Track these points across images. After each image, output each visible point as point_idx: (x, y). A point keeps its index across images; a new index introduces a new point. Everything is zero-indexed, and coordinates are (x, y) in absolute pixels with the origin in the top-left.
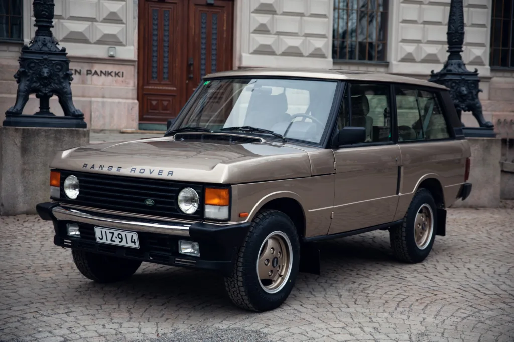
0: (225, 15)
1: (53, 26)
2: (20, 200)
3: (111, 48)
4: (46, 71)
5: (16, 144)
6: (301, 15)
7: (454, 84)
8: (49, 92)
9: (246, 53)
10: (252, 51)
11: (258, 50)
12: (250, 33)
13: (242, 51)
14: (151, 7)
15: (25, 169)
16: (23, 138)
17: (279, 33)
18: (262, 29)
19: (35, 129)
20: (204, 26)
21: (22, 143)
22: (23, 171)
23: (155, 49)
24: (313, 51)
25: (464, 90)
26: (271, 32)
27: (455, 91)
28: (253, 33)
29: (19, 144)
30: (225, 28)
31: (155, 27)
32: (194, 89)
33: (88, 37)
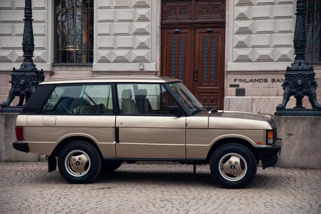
0: (220, 37)
1: (33, 56)
2: (4, 153)
3: (140, 65)
4: (22, 81)
5: (2, 123)
6: (272, 32)
7: (292, 78)
8: (24, 93)
9: (231, 62)
10: (234, 60)
11: (238, 59)
12: (233, 48)
13: (229, 61)
14: (171, 37)
15: (6, 137)
16: (6, 119)
17: (254, 47)
18: (241, 45)
19: (12, 114)
20: (206, 46)
21: (5, 122)
22: (5, 138)
23: (174, 63)
24: (280, 58)
25: (300, 82)
26: (248, 46)
27: (292, 83)
28: (235, 48)
29: (3, 123)
30: (220, 46)
31: (174, 49)
32: (199, 88)
33: (128, 59)
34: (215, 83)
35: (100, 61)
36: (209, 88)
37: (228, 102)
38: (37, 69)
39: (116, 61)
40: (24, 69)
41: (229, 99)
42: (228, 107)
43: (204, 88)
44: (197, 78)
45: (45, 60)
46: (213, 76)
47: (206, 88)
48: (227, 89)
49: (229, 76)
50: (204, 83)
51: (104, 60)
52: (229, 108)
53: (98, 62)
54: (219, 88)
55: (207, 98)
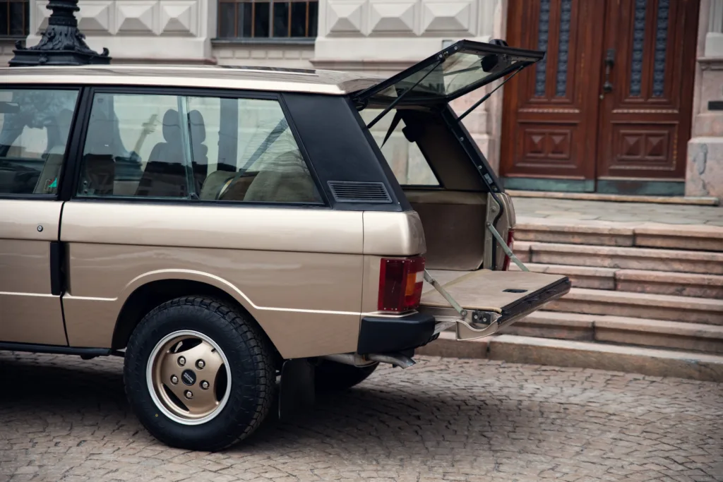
1: (78, 9)
3: (446, 43)
9: (717, 31)
13: (710, 28)
23: (544, 37)
32: (615, 111)
33: (410, 26)
34: (665, 98)
35: (335, 33)
36: (648, 111)
37: (702, 154)
38: (88, 48)
39: (377, 33)
40: (45, 47)
41: (704, 146)
42: (701, 170)
43: (631, 111)
44: (611, 82)
45: (193, 30)
46: (659, 77)
47: (637, 111)
48: (702, 115)
49: (708, 75)
50: (631, 96)
51: (345, 30)
52: (701, 173)
53: (330, 36)
54: (676, 111)
55: (637, 143)
